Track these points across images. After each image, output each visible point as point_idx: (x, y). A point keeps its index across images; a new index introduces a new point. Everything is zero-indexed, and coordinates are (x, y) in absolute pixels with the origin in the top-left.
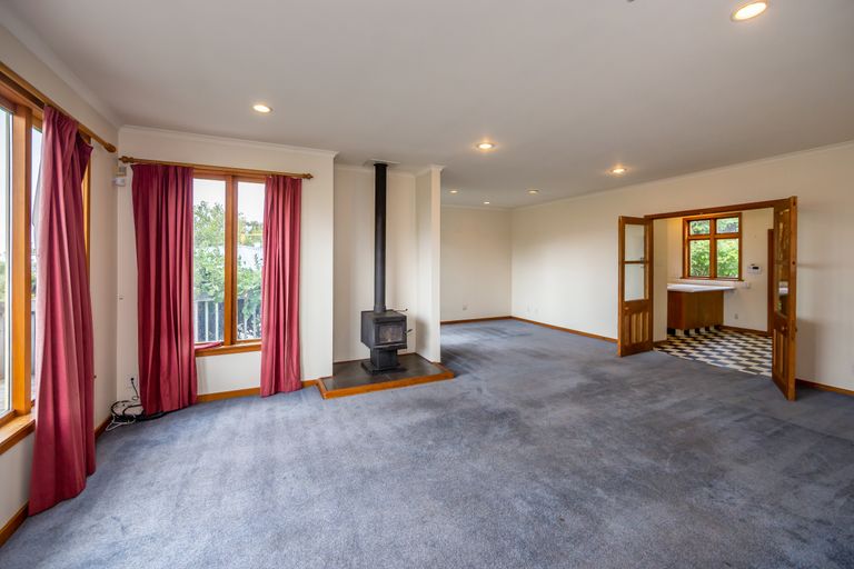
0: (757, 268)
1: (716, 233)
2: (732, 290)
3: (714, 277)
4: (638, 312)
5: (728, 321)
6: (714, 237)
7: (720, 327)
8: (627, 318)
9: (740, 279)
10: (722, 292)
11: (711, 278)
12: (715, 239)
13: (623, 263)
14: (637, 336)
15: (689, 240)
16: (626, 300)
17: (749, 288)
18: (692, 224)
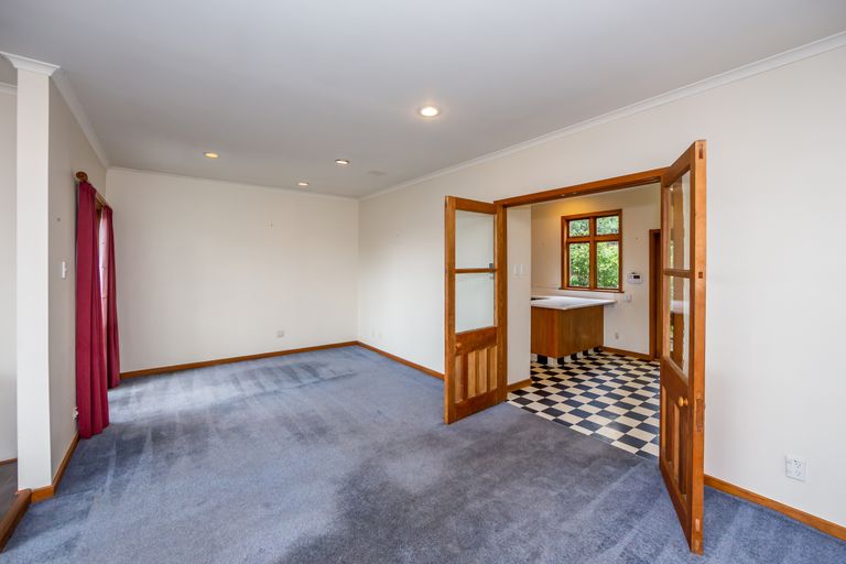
0: (637, 277)
1: (595, 235)
2: (612, 304)
3: (594, 288)
4: (480, 346)
5: (609, 341)
6: (594, 239)
7: (599, 349)
8: (458, 360)
9: (621, 291)
10: (601, 307)
11: (590, 289)
12: (596, 242)
13: (451, 272)
14: (478, 385)
15: (568, 243)
16: (458, 330)
17: (629, 301)
18: (571, 223)
